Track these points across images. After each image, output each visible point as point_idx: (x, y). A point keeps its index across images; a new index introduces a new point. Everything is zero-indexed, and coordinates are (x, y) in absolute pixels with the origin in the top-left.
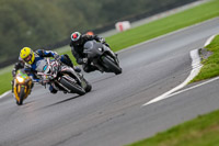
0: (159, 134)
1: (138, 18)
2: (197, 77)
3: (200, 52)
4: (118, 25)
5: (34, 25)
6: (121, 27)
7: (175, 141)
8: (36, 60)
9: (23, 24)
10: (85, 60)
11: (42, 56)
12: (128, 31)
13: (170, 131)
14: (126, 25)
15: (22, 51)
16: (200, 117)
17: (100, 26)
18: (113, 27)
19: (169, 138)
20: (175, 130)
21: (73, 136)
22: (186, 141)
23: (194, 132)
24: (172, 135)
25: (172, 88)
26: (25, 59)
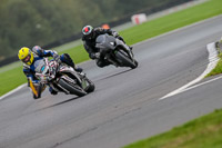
0: (175, 129)
1: (155, 11)
2: (214, 70)
3: (217, 45)
4: (134, 18)
5: (49, 17)
6: (137, 20)
7: (192, 136)
9: (38, 17)
10: (98, 54)
11: (41, 56)
12: (144, 23)
13: (186, 126)
14: (142, 18)
15: (20, 51)
16: (217, 111)
17: (115, 19)
18: (129, 20)
19: (186, 132)
20: (192, 125)
22: (203, 136)
23: (210, 127)
24: (188, 129)
25: (189, 81)
26: (24, 60)
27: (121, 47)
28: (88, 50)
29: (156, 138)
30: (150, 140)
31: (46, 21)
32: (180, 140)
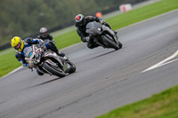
0: (154, 96)
4: (121, 7)
5: (53, 6)
6: (124, 9)
7: (167, 101)
8: (25, 46)
9: (44, 6)
12: (130, 12)
13: (163, 93)
14: (128, 7)
15: (13, 40)
17: (107, 8)
18: (118, 9)
19: (163, 99)
20: (168, 92)
21: (85, 97)
22: (176, 101)
24: (165, 96)
25: (165, 58)
26: (16, 48)
27: (107, 32)
28: (80, 35)
29: (139, 103)
30: (134, 104)
31: (51, 10)
32: (158, 104)
